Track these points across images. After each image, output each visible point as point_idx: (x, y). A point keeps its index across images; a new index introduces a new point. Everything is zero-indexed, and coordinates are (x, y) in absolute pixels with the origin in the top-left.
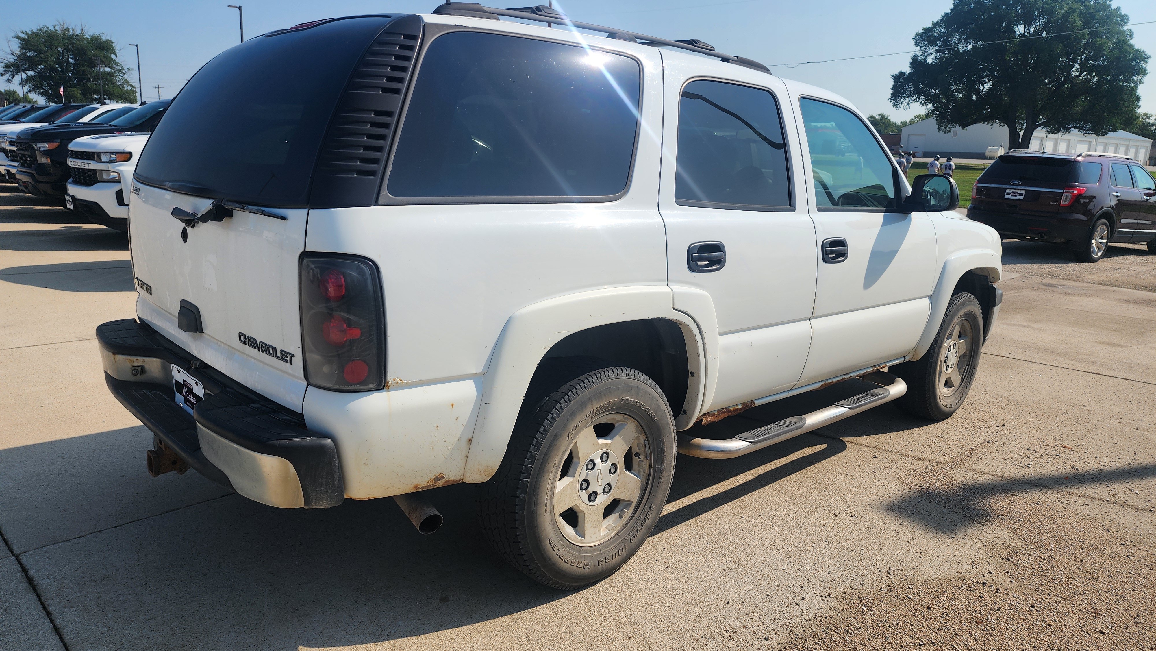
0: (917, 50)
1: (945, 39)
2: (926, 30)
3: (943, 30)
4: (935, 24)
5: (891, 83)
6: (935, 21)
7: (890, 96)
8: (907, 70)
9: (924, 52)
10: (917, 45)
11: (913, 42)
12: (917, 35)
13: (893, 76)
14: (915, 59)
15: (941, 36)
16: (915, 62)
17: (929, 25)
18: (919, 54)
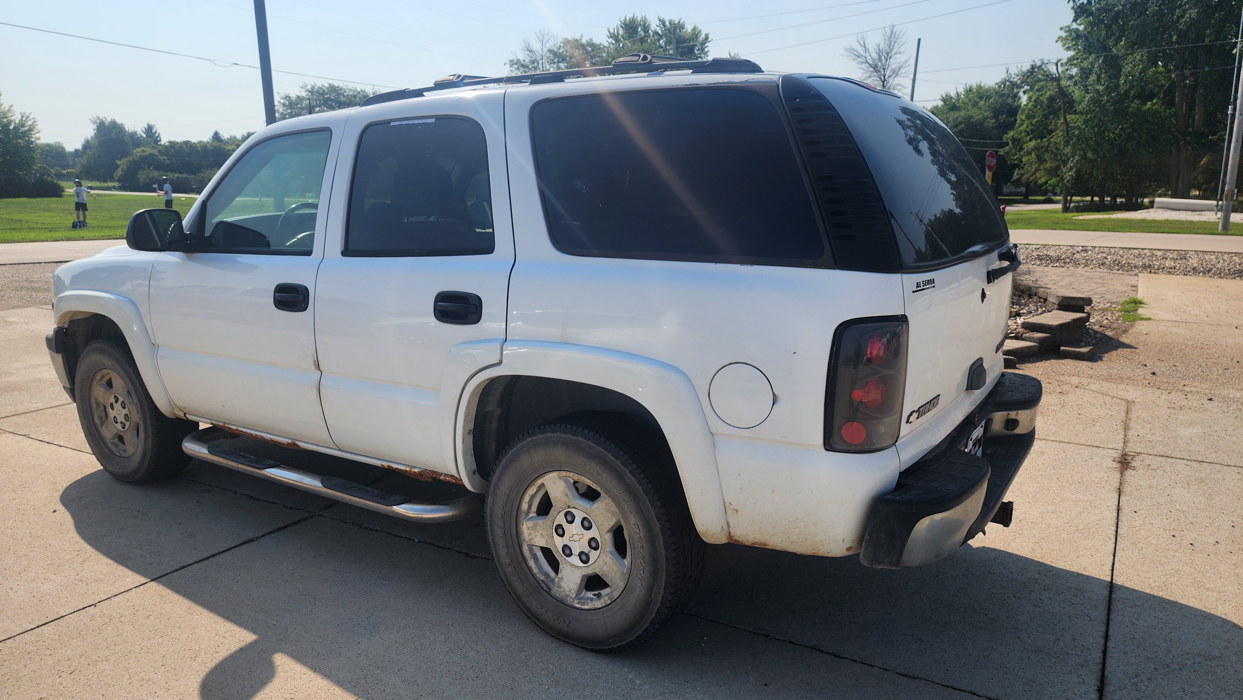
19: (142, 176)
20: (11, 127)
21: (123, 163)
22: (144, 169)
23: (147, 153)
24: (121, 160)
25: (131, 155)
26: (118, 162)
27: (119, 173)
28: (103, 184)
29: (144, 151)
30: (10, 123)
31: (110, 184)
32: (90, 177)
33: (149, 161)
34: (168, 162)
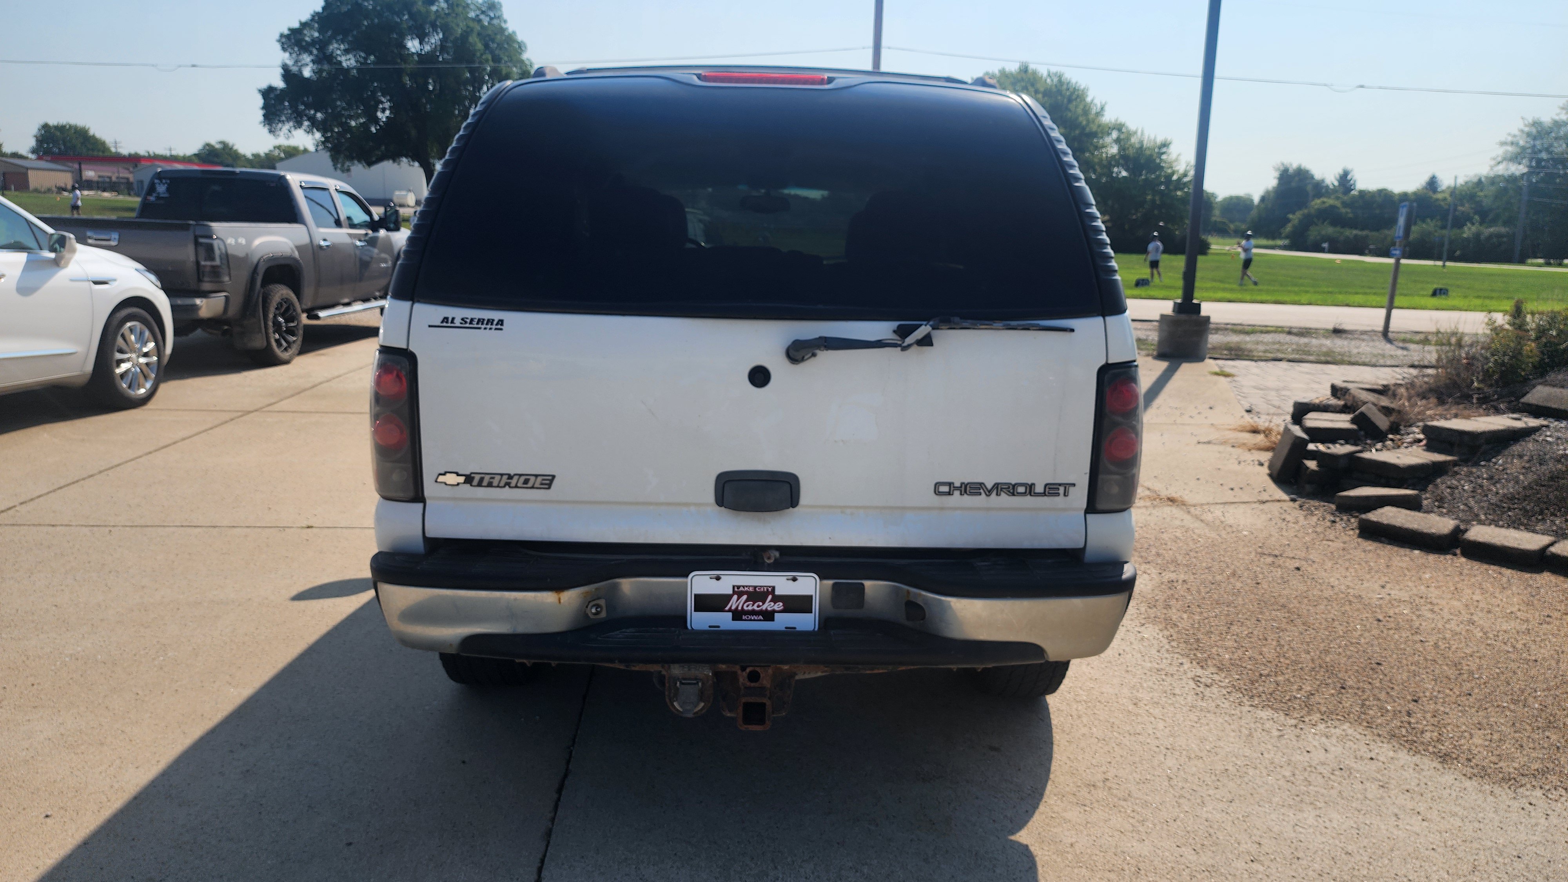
0: (285, 57)
1: (322, 45)
2: (293, 31)
3: (316, 34)
4: (304, 25)
5: (260, 101)
6: (304, 20)
7: (261, 118)
8: (280, 84)
9: (296, 62)
10: (284, 49)
11: (278, 46)
12: (282, 36)
13: (260, 91)
14: (285, 68)
15: (314, 42)
16: (287, 74)
17: (296, 25)
18: (290, 63)
19: (1313, 233)
20: (1175, 177)
21: (1295, 218)
22: (1316, 225)
23: (1327, 205)
24: (1294, 213)
25: (1306, 207)
26: (1291, 216)
27: (1289, 228)
28: (1271, 243)
29: (1324, 203)
30: (1173, 173)
31: (1280, 242)
32: (1258, 233)
33: (1329, 216)
34: (1350, 215)
